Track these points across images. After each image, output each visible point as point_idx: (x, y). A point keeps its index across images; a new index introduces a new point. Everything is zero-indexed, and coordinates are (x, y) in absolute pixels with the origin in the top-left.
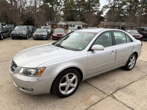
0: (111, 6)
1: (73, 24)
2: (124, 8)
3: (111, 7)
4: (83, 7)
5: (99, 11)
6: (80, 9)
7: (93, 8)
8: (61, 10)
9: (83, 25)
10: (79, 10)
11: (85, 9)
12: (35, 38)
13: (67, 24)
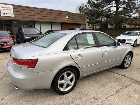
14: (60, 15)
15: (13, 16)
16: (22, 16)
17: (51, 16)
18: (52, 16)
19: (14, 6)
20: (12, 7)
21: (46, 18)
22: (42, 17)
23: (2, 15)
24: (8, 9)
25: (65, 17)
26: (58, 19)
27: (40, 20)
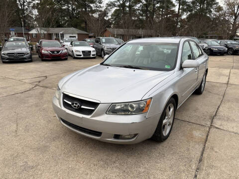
0: (118, 3)
1: (61, 33)
2: (137, 8)
3: (119, 6)
4: (73, 4)
5: (101, 11)
6: (69, 7)
7: (92, 5)
8: (34, 7)
9: (78, 34)
10: (68, 9)
11: (78, 7)
12: (8, 59)
13: (50, 33)
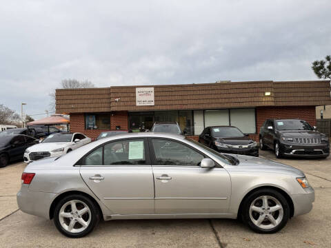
14: (248, 90)
15: (153, 104)
16: (168, 103)
17: (225, 96)
18: (228, 96)
19: (156, 87)
20: (153, 89)
21: (214, 101)
22: (205, 100)
23: (138, 104)
24: (147, 94)
25: (261, 95)
26: (242, 100)
27: (201, 107)
